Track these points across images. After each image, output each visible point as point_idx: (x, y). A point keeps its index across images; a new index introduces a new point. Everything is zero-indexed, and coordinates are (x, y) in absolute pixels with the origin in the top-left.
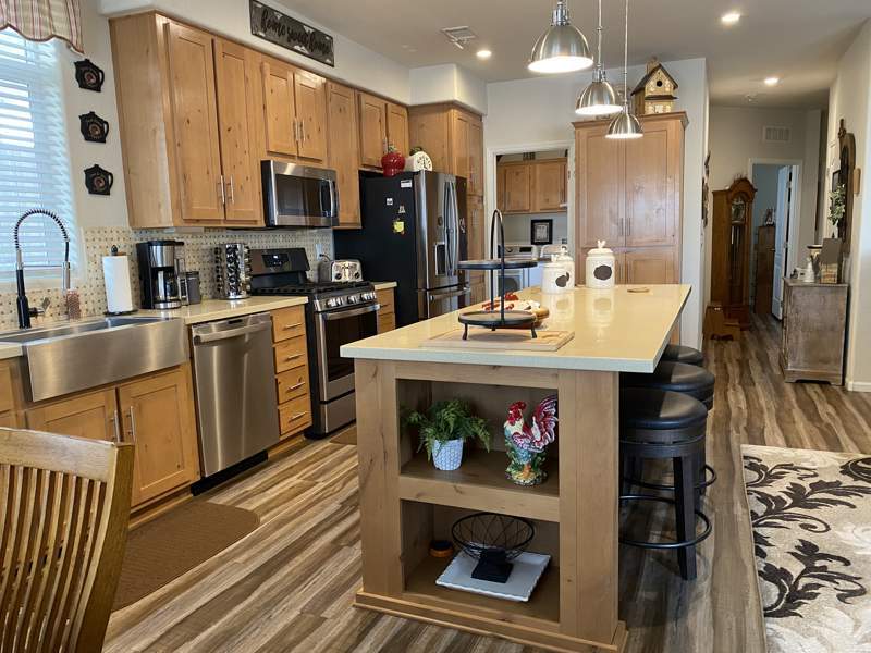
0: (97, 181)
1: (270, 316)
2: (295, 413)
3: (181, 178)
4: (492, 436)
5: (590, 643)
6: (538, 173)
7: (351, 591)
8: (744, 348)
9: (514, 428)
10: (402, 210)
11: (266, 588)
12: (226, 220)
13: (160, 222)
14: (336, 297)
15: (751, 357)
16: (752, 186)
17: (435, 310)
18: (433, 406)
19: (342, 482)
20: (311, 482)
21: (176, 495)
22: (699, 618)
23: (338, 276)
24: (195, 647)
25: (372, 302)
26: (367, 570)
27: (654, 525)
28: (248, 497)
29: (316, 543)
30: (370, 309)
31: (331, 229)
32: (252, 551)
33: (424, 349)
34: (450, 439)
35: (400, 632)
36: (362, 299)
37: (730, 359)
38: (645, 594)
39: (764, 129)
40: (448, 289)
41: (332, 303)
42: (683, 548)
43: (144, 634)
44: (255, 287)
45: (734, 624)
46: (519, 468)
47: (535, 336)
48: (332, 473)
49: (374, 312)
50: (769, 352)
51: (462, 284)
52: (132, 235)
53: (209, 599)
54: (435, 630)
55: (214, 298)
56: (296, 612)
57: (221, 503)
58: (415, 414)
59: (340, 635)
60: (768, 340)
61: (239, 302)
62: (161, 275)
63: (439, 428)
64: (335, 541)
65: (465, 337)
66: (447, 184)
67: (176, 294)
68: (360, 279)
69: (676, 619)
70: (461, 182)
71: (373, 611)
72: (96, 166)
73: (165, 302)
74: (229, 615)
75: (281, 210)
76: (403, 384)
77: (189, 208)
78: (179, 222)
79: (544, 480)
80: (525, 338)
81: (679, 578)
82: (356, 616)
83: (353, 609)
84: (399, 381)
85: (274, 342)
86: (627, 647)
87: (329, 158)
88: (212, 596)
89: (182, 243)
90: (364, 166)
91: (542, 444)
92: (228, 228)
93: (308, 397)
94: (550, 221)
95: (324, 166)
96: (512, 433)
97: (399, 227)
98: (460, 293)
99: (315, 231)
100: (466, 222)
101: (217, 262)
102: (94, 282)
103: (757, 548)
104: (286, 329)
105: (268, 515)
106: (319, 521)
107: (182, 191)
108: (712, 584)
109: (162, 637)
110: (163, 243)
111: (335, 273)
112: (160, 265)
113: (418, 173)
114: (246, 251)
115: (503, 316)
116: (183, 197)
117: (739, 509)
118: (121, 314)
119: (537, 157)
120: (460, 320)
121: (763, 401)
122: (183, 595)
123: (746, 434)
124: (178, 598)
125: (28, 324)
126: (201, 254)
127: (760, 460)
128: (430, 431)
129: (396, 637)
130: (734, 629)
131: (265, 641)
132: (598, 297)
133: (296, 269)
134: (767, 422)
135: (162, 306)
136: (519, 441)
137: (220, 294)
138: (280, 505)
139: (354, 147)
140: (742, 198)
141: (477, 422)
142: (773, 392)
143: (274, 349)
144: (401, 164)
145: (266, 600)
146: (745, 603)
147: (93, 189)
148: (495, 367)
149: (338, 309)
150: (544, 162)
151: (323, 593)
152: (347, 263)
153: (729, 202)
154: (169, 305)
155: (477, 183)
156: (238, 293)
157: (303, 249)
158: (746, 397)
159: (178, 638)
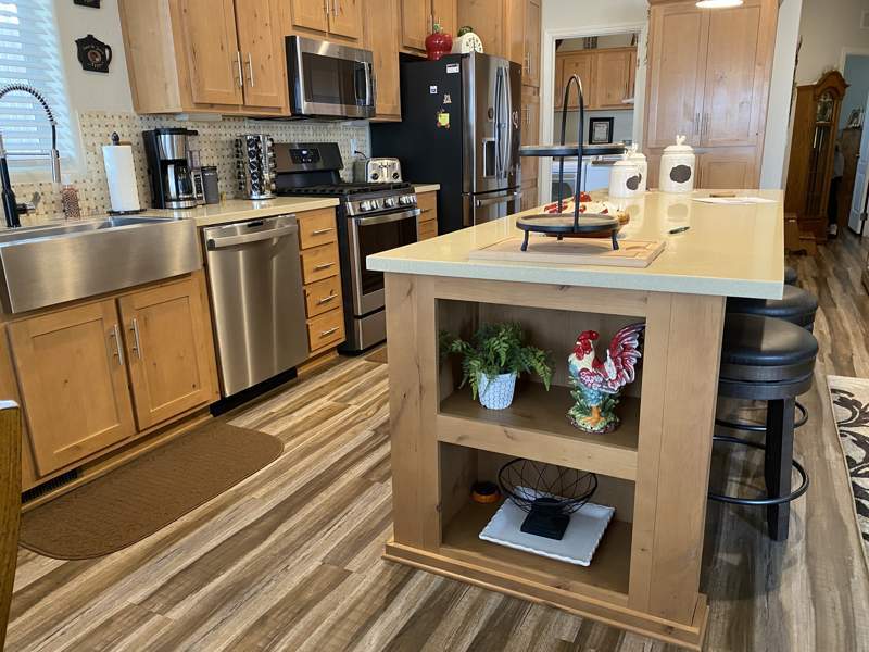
0: (92, 55)
1: (295, 219)
2: (326, 327)
3: (190, 52)
4: (553, 372)
5: (665, 622)
6: (600, 63)
7: (380, 539)
8: (819, 264)
9: (581, 363)
10: (447, 100)
11: (285, 530)
12: (244, 106)
13: (168, 106)
14: (371, 199)
15: (829, 275)
16: (843, 80)
17: (482, 216)
18: (479, 332)
19: (377, 404)
20: (342, 405)
21: (194, 416)
22: (794, 590)
23: (375, 176)
24: (199, 602)
25: (411, 206)
26: (399, 515)
27: (732, 470)
28: (273, 420)
29: (345, 476)
30: (410, 214)
31: (367, 122)
32: (274, 484)
33: (470, 263)
34: (500, 373)
35: (437, 593)
36: (400, 203)
37: (805, 276)
38: (728, 558)
39: (863, 13)
40: (496, 193)
41: (367, 206)
42: (776, 505)
43: (144, 582)
44: (281, 187)
45: (839, 602)
46: (586, 411)
47: (616, 247)
48: (366, 394)
49: (414, 218)
50: (849, 270)
51: (512, 188)
52: (138, 122)
53: (220, 541)
54: (477, 593)
55: (236, 198)
56: (317, 563)
57: (241, 426)
58: (458, 342)
59: (367, 593)
60: (845, 255)
61: (263, 203)
62: (171, 170)
63: (486, 360)
64: (366, 475)
65: (524, 248)
66: (499, 70)
67: (190, 192)
68: (399, 180)
69: (767, 591)
70: (515, 69)
71: (404, 565)
72: (90, 37)
73: (178, 200)
74: (241, 563)
75: (310, 97)
76: (444, 305)
77: (200, 90)
78: (190, 108)
79: (617, 427)
80: (604, 249)
81: (766, 539)
82: (386, 570)
83: (383, 561)
84: (440, 302)
85: (301, 249)
86: (708, 626)
87: (365, 37)
88: (224, 538)
89: (195, 133)
90: (406, 47)
91: (618, 384)
92: (250, 118)
93: (340, 311)
94: (611, 120)
95: (359, 45)
96: (579, 369)
97: (444, 119)
98: (510, 198)
99: (349, 123)
100: (520, 116)
101: (237, 156)
102: (95, 176)
103: (858, 503)
104: (314, 235)
105: (293, 441)
106: (348, 450)
107: (192, 69)
108: (807, 546)
109: (163, 587)
110: (173, 131)
111: (371, 173)
112: (170, 158)
113: (467, 55)
114: (269, 144)
115: (576, 220)
116: (192, 77)
117: (831, 453)
118: (127, 213)
119: (600, 45)
120: (519, 225)
121: (847, 325)
122: (192, 535)
123: (831, 363)
124: (186, 538)
125: (17, 223)
126: (220, 146)
127: (851, 395)
128: (475, 363)
129: (430, 600)
130: (839, 607)
131: (280, 597)
132: (674, 202)
133: (328, 167)
134: (855, 349)
135: (174, 205)
136: (587, 379)
137: (242, 194)
138: (307, 430)
139: (394, 26)
140: (831, 94)
141: (534, 353)
142: (858, 314)
143: (301, 257)
144: (448, 46)
145: (284, 545)
146: (849, 574)
147: (87, 65)
148: (563, 286)
149: (373, 213)
150: (606, 51)
151: (349, 540)
152: (386, 162)
153: (816, 99)
154: (182, 204)
155: (533, 71)
156: (262, 193)
157: (336, 144)
158: (828, 319)
159: (181, 588)
